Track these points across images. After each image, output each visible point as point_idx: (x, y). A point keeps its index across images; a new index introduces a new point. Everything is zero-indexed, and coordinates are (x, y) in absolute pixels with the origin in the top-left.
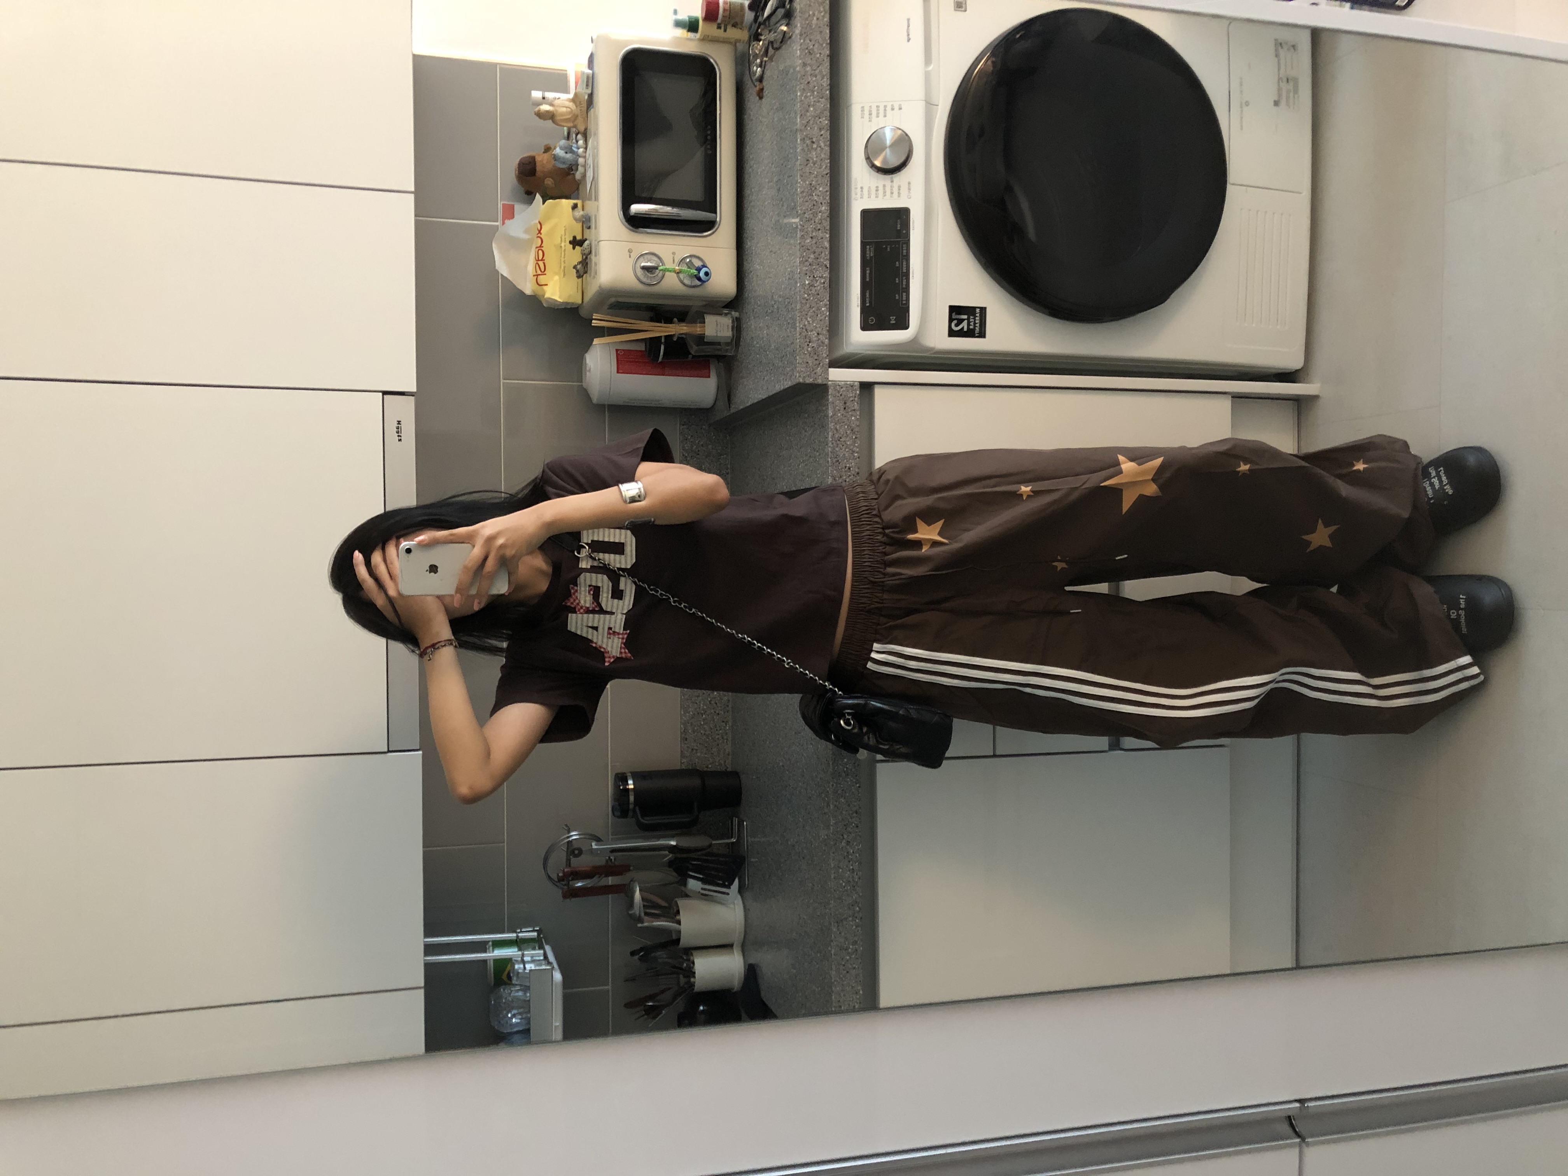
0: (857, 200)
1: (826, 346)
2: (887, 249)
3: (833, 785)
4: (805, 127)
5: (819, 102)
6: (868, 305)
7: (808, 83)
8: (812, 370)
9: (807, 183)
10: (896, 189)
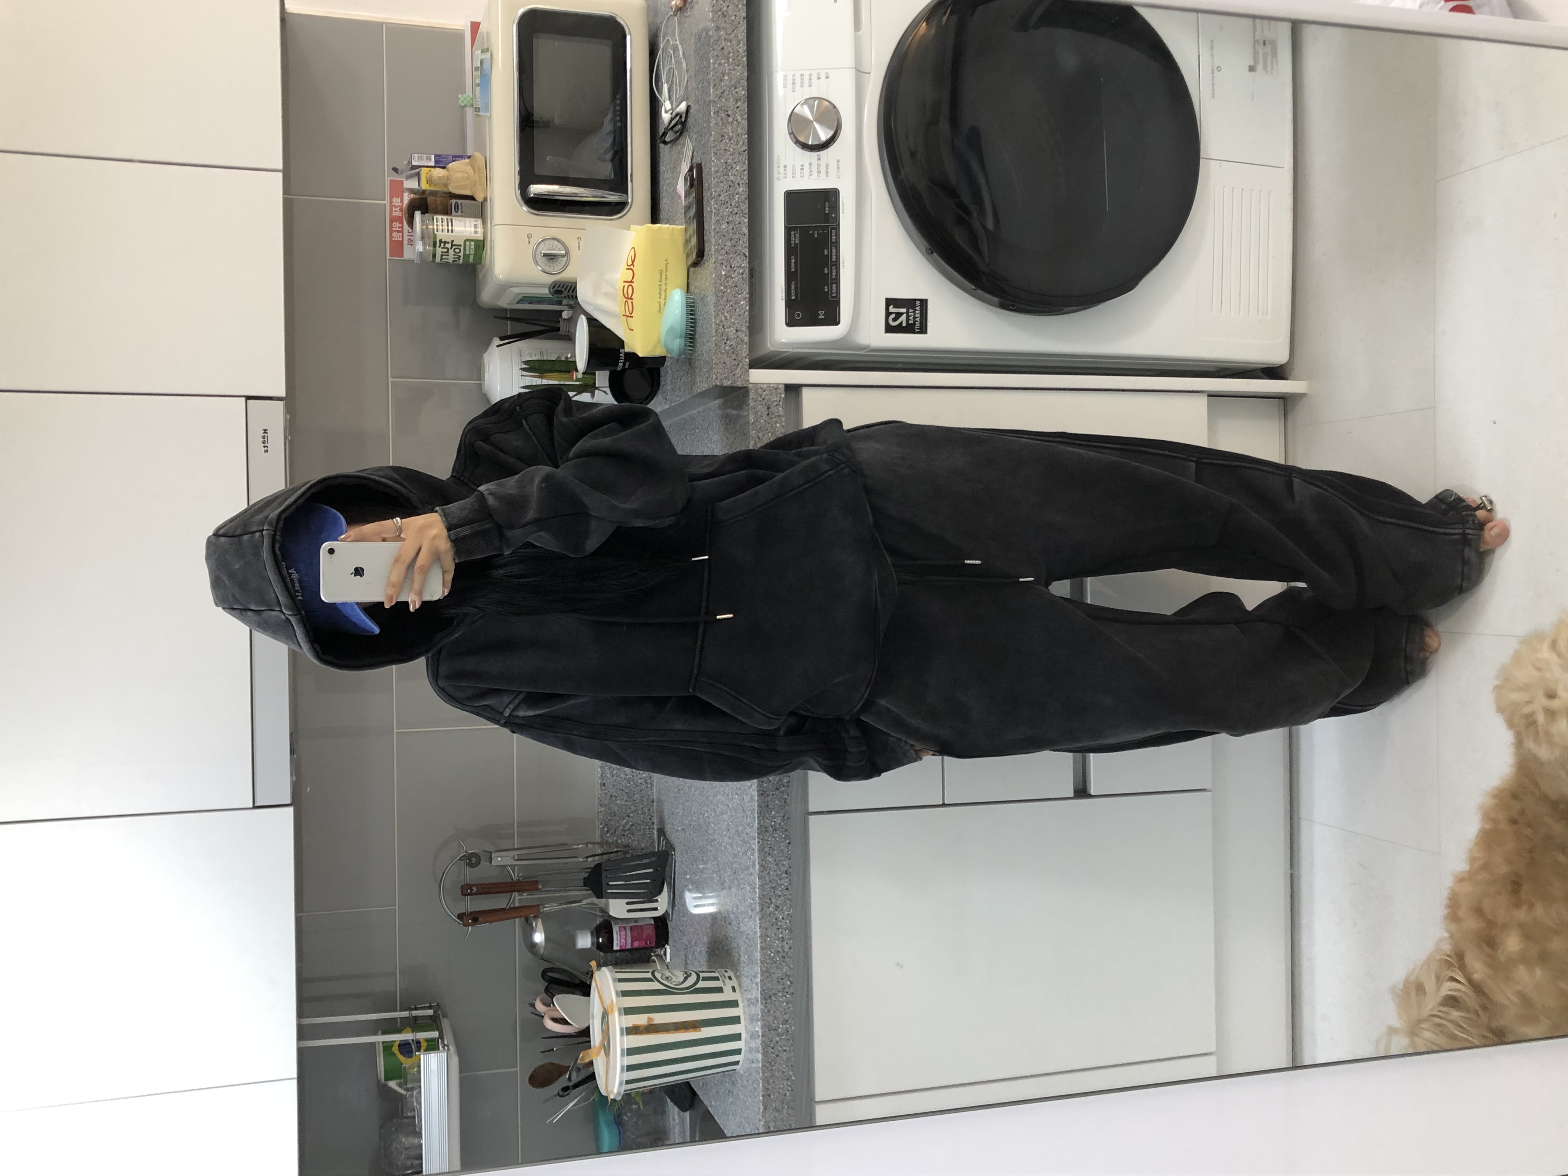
0: (780, 180)
1: (746, 344)
2: (814, 235)
3: (759, 842)
4: (719, 98)
5: (734, 70)
6: (793, 298)
7: (723, 48)
8: (730, 372)
9: (722, 161)
10: (823, 168)
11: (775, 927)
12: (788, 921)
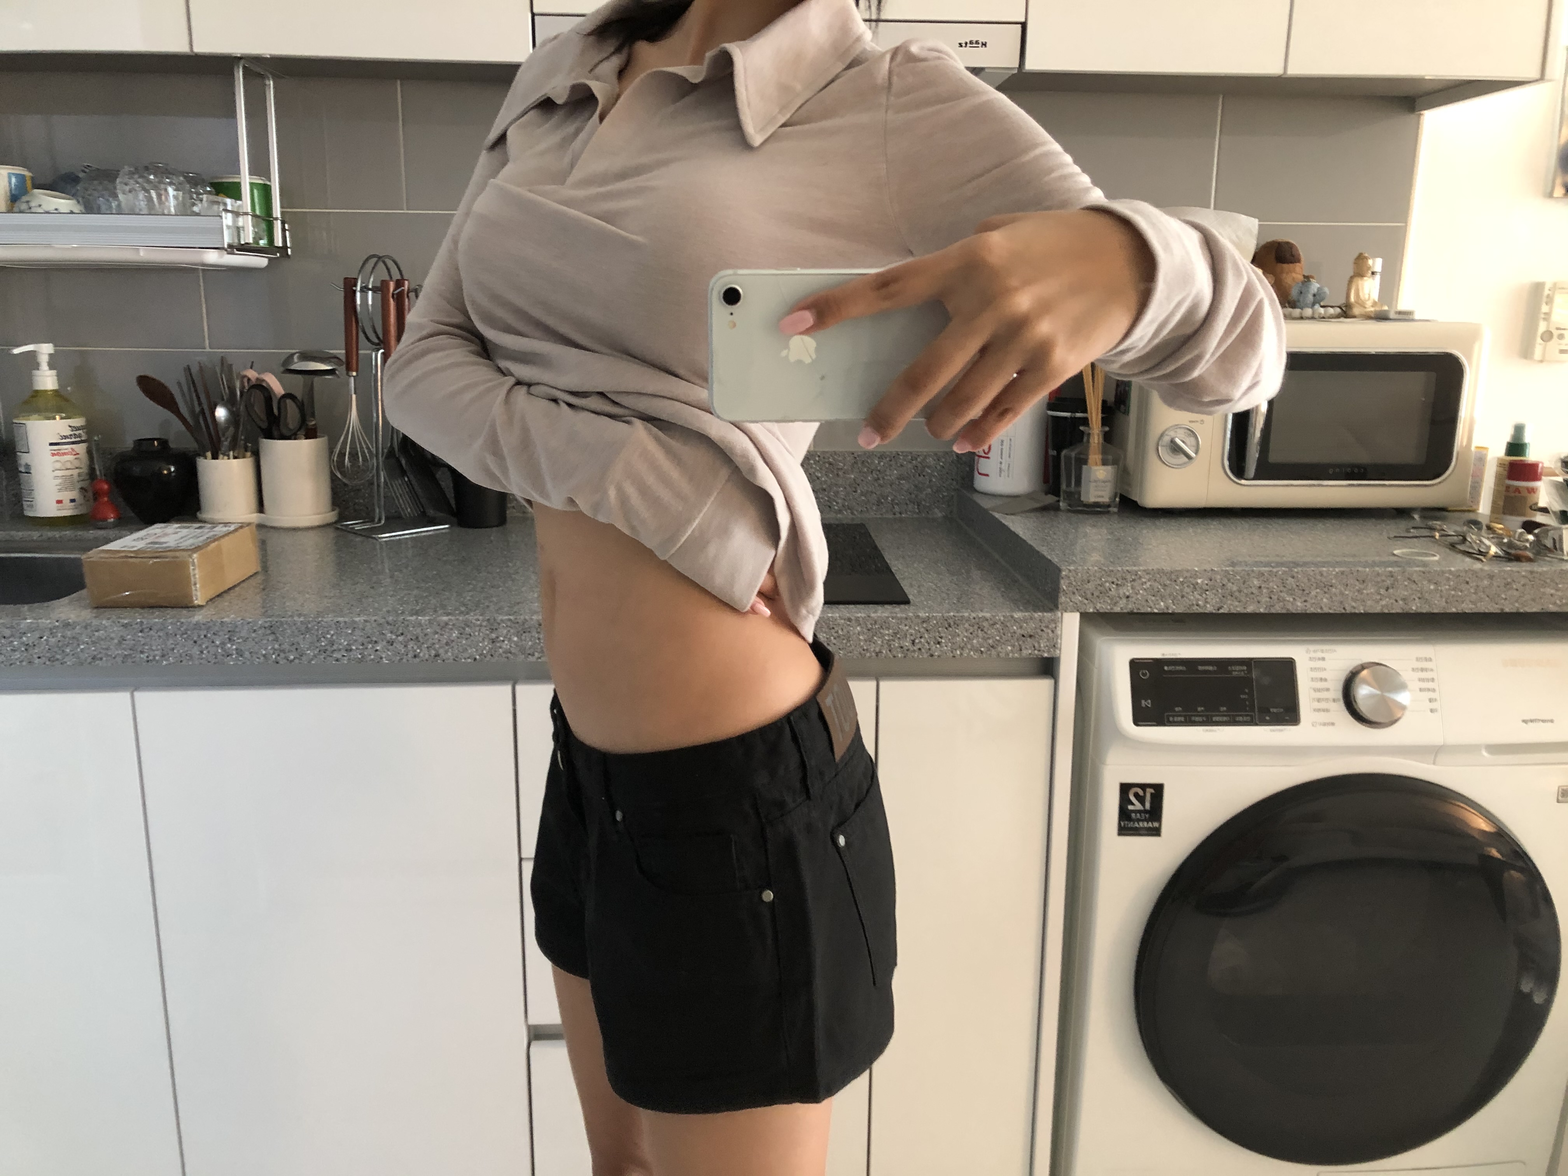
0: (1307, 652)
1: (1112, 609)
2: (1243, 694)
4: (1409, 579)
5: (1441, 597)
6: (1166, 668)
7: (1467, 583)
8: (1078, 588)
9: (1334, 581)
10: (1323, 705)
11: (366, 641)
12: (372, 657)
